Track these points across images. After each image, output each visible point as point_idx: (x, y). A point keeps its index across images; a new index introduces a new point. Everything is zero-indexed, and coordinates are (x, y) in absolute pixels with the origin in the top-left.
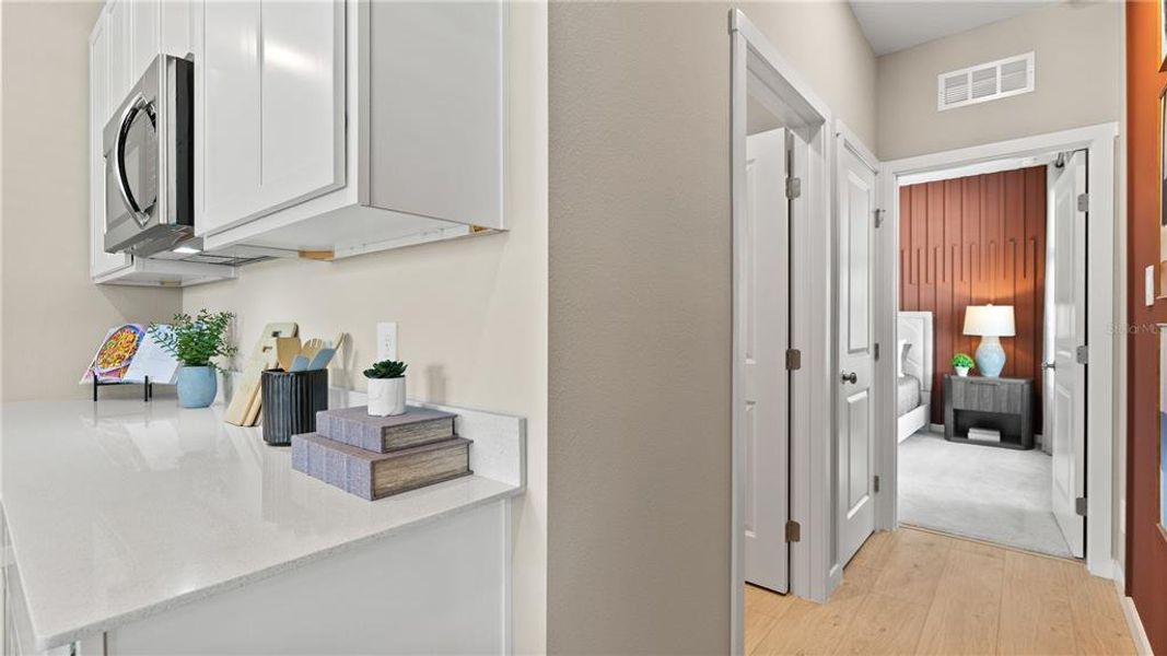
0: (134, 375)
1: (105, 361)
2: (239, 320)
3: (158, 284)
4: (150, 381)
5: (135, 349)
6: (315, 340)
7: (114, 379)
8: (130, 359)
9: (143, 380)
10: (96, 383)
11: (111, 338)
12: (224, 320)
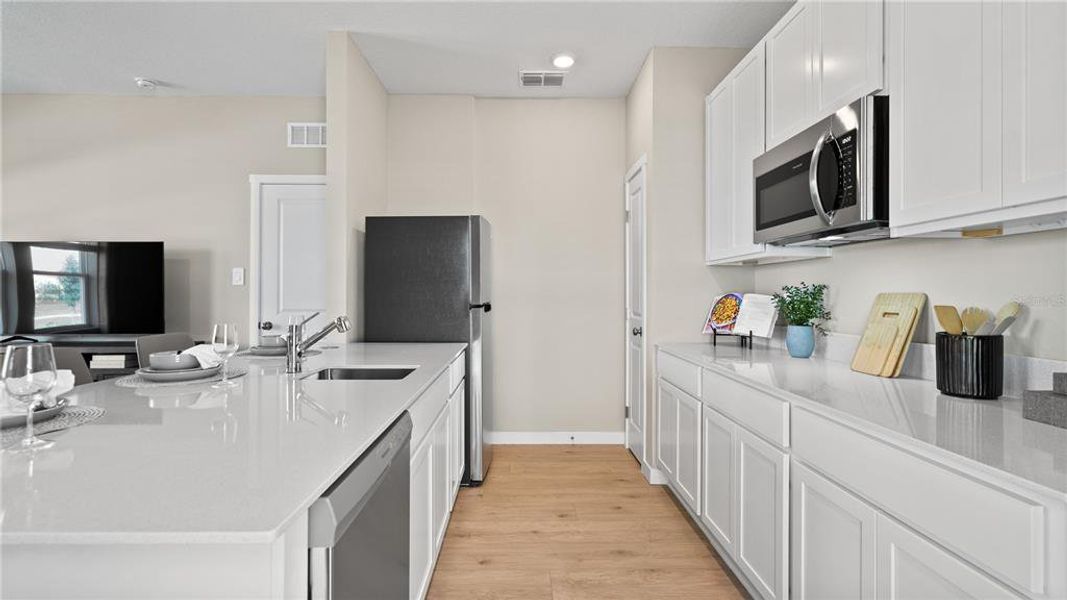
0: (741, 329)
1: (718, 319)
2: (833, 290)
3: (741, 264)
4: (753, 334)
5: (737, 312)
6: (972, 308)
7: (727, 331)
8: (735, 318)
9: (748, 334)
10: (716, 334)
11: (718, 303)
12: (819, 291)
